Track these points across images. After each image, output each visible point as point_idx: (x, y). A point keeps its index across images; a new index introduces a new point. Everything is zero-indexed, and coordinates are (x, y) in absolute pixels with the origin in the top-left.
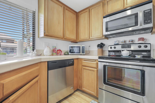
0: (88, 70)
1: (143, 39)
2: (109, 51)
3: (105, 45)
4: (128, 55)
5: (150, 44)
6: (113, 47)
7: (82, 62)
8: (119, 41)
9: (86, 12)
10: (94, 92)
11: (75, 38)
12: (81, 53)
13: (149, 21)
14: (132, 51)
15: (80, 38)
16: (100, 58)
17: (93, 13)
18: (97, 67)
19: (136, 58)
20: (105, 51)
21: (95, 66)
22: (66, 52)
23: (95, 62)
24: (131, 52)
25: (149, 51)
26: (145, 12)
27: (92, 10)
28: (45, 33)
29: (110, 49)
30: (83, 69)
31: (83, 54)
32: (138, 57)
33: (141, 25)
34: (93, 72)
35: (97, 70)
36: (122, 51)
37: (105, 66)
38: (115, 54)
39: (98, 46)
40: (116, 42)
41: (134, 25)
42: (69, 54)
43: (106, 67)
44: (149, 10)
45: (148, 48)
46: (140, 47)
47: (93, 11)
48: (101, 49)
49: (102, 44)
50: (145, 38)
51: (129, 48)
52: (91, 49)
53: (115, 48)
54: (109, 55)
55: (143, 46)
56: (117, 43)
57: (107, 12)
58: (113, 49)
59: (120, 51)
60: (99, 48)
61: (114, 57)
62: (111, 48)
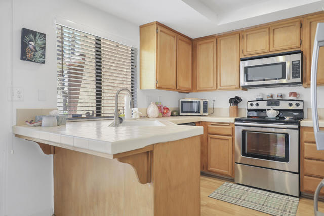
0: (217, 140)
1: (295, 94)
2: (249, 110)
3: (242, 100)
4: (275, 116)
5: (303, 101)
6: (254, 103)
7: (208, 128)
8: (263, 94)
9: (211, 42)
10: (228, 171)
11: (191, 87)
12: (201, 113)
13: (297, 75)
14: (280, 111)
15: (199, 87)
16: (236, 120)
17: (222, 47)
18: (233, 135)
19: (285, 120)
20: (241, 109)
21: (230, 132)
22: (175, 111)
23: (230, 127)
24: (278, 112)
25: (301, 111)
26: (294, 63)
27: (222, 42)
28: (157, 84)
29: (250, 107)
30: (209, 139)
31: (204, 114)
32: (287, 119)
33: (288, 79)
34: (226, 141)
35: (233, 138)
36: (268, 110)
37: (244, 132)
38: (258, 115)
39: (231, 100)
40: (259, 95)
41: (281, 77)
42: (181, 114)
43: (246, 132)
44: (298, 62)
45: (300, 107)
46: (291, 105)
47: (223, 44)
48: (236, 107)
49: (237, 97)
50: (297, 93)
51: (277, 106)
52: (217, 106)
53: (257, 105)
54: (248, 117)
55: (294, 103)
56: (260, 97)
57: (247, 51)
58: (254, 107)
59: (265, 110)
60: (232, 104)
61: (256, 119)
62: (252, 105)
